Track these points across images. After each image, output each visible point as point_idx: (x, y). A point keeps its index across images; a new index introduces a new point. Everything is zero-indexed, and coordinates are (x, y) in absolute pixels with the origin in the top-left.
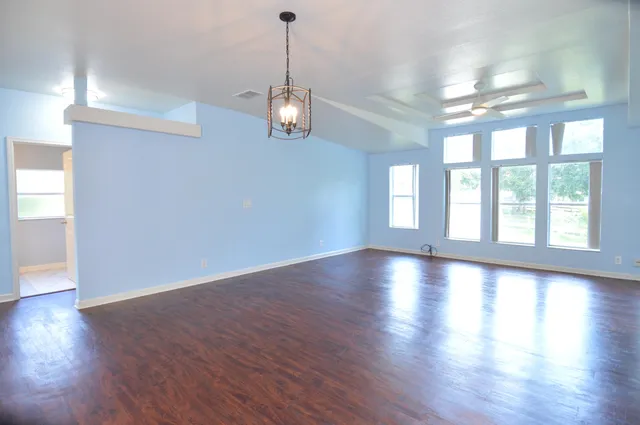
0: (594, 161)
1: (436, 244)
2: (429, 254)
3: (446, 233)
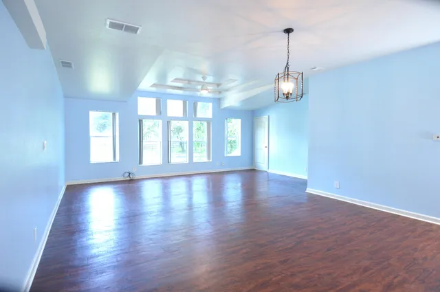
0: (208, 121)
1: (134, 170)
2: (128, 179)
3: (141, 162)
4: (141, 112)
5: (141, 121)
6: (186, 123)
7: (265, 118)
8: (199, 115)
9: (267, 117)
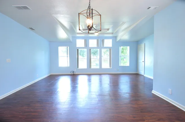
0: (110, 49)
2: (73, 74)
3: (78, 67)
4: (78, 46)
5: (78, 50)
6: (99, 50)
7: (143, 45)
8: (105, 45)
9: (144, 44)
